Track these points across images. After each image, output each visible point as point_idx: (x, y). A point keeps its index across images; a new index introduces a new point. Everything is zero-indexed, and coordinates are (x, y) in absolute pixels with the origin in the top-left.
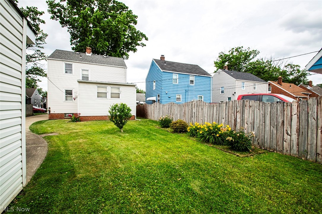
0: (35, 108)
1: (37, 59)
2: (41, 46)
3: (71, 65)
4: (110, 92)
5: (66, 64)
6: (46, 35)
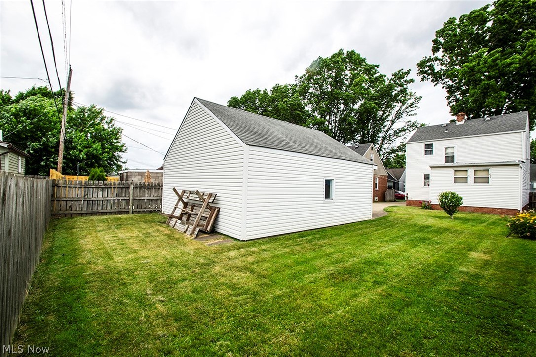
0: (399, 194)
1: (407, 131)
2: (412, 113)
3: (432, 145)
4: (473, 176)
5: (426, 145)
6: (420, 98)
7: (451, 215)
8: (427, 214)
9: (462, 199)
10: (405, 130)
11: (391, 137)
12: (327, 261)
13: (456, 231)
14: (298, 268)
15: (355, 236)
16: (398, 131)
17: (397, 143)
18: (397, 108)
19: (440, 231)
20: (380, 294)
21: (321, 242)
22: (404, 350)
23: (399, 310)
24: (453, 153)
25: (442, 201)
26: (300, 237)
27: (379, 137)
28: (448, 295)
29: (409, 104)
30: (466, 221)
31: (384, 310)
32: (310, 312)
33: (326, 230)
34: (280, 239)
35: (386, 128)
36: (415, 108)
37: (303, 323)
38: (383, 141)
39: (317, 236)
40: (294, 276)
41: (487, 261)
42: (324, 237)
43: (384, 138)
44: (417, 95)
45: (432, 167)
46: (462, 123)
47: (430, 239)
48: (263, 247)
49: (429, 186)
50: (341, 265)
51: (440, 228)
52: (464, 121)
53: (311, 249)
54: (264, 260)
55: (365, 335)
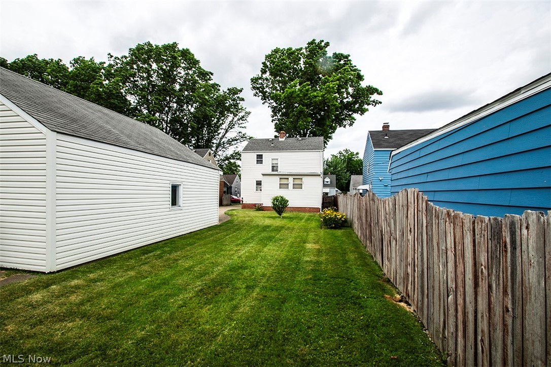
0: (233, 198)
1: (239, 141)
2: (243, 125)
3: (262, 155)
4: (292, 183)
5: (257, 155)
6: (249, 113)
7: (280, 215)
8: (262, 215)
9: (288, 201)
10: (236, 140)
11: (225, 144)
12: (190, 276)
13: (289, 228)
14: (156, 293)
15: (209, 243)
16: (231, 140)
17: (230, 151)
18: (230, 119)
19: (279, 229)
20: (256, 299)
21: (174, 255)
22: (299, 348)
23: (278, 309)
24: (277, 164)
25: (274, 204)
26: (144, 254)
27: (213, 143)
28: (307, 284)
29: (241, 117)
30: (291, 219)
31: (266, 314)
32: (194, 344)
33: (175, 241)
34: (115, 261)
35: (220, 136)
36: (246, 121)
37: (189, 362)
38: (217, 147)
39: (166, 249)
40: (155, 305)
41: (319, 249)
42: (176, 249)
43: (218, 145)
44: (247, 110)
45: (263, 175)
46: (283, 139)
47: (274, 237)
48: (91, 276)
49: (261, 190)
50: (207, 277)
51: (277, 227)
52: (284, 138)
53: (164, 266)
54: (100, 295)
55: (262, 347)
